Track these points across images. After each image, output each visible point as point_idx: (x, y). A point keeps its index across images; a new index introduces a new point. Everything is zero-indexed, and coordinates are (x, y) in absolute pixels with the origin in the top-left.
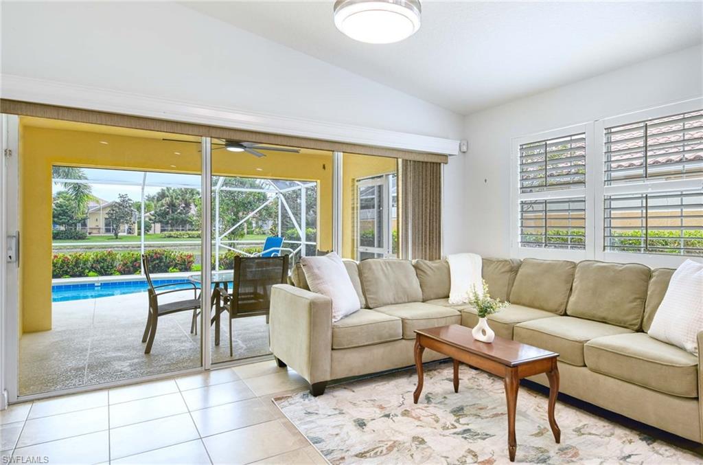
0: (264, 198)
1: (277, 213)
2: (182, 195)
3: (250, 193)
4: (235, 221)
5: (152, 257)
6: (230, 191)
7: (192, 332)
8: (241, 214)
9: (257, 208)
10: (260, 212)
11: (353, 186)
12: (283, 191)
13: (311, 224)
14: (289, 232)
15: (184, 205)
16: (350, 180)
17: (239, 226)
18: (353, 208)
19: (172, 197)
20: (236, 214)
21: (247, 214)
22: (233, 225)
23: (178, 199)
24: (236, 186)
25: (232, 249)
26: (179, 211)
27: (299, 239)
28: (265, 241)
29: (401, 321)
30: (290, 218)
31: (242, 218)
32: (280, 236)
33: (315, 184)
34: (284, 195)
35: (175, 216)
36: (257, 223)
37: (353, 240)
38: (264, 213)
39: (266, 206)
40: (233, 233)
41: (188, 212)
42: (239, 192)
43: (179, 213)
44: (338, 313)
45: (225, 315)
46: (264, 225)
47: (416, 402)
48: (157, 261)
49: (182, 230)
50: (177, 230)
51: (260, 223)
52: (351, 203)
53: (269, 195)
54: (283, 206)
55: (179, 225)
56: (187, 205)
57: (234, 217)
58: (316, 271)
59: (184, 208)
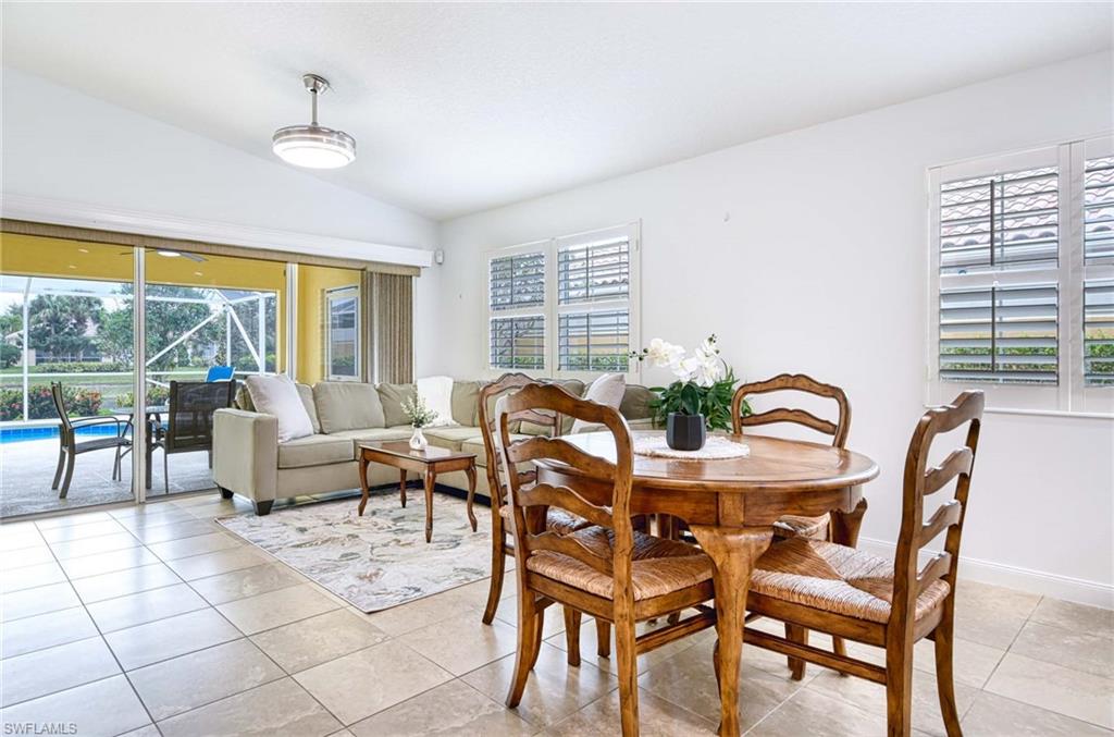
0: (206, 311)
1: (224, 333)
2: (72, 305)
3: (185, 304)
4: (163, 344)
5: (38, 396)
6: (154, 302)
7: (114, 478)
8: (170, 334)
9: (196, 325)
10: (199, 332)
11: (323, 298)
12: (233, 302)
13: (270, 349)
14: (243, 360)
15: (74, 321)
16: (319, 291)
17: (169, 352)
18: (322, 327)
19: (55, 307)
20: (163, 335)
21: (180, 335)
22: (159, 350)
23: (66, 311)
24: (163, 294)
25: (157, 383)
26: (67, 330)
27: (256, 369)
28: (207, 372)
29: (352, 443)
30: (243, 340)
31: (173, 340)
32: (229, 365)
33: (273, 295)
34: (234, 307)
35: (61, 338)
36: (195, 347)
37: (323, 366)
38: (205, 333)
39: (209, 323)
40: (158, 362)
41: (81, 332)
42: (167, 303)
43: (67, 333)
44: (287, 434)
45: (158, 453)
46: (206, 351)
47: (361, 514)
48: (48, 402)
49: (72, 360)
50: (64, 360)
51: (200, 348)
52: (320, 318)
53: (212, 307)
54: (233, 324)
55: (67, 352)
56: (81, 321)
57: (161, 339)
58: (262, 391)
59: (75, 325)
